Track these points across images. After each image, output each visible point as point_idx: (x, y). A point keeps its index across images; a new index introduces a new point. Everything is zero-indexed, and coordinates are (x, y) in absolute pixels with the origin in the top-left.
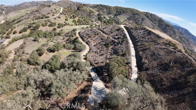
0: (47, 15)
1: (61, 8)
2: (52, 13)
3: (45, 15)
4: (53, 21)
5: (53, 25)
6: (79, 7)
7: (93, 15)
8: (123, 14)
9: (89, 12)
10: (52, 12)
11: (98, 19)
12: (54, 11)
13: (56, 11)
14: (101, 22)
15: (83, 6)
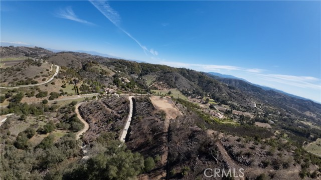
0: (34, 79)
1: (56, 68)
2: (42, 76)
3: (32, 79)
4: (43, 89)
5: (43, 95)
6: (86, 65)
7: (106, 77)
8: (151, 73)
9: (101, 73)
10: (42, 74)
11: (114, 82)
12: (46, 73)
13: (48, 73)
14: (118, 86)
15: (92, 63)
